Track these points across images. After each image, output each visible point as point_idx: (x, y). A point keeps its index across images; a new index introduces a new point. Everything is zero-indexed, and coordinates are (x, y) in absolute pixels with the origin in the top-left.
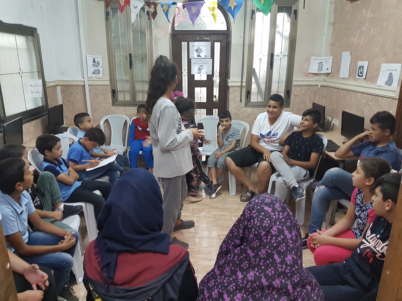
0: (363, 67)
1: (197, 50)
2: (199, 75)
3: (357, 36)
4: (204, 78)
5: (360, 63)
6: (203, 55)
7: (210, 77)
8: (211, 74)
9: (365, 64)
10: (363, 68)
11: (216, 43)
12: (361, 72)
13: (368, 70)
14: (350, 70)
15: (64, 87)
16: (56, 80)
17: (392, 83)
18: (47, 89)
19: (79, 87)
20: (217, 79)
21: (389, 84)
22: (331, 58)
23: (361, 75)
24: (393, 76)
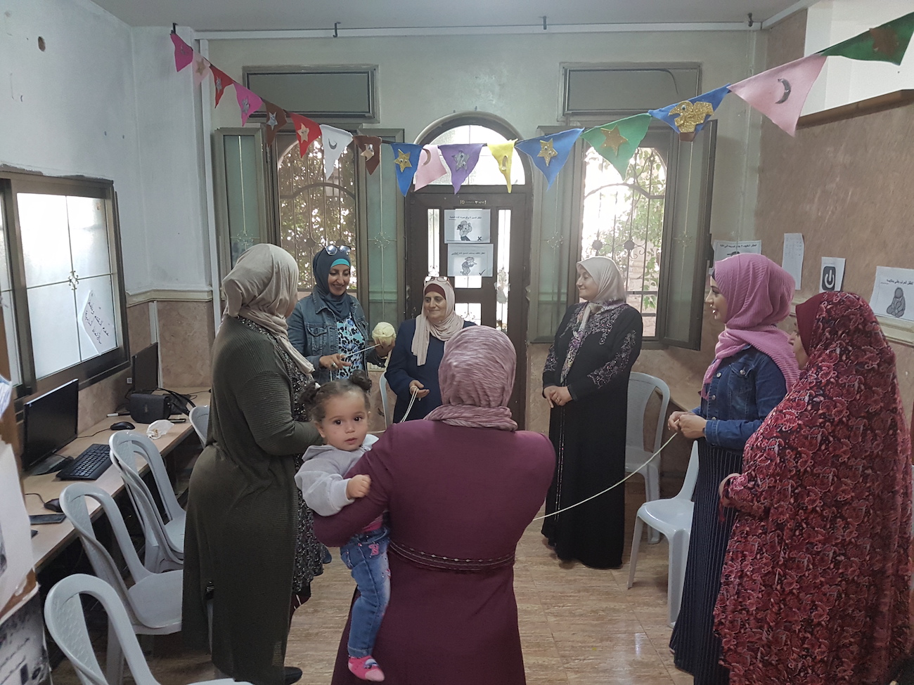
0: (834, 269)
1: (460, 227)
2: (466, 277)
3: (816, 200)
4: (475, 282)
5: (826, 261)
6: (473, 236)
7: (489, 282)
8: (492, 276)
9: (839, 264)
10: (834, 273)
11: (501, 212)
12: (830, 280)
13: (845, 277)
14: (804, 273)
15: (166, 303)
16: (148, 290)
17: (903, 310)
18: (128, 310)
19: (199, 304)
20: (503, 287)
21: (897, 311)
22: (758, 243)
23: (831, 286)
24: (904, 295)
